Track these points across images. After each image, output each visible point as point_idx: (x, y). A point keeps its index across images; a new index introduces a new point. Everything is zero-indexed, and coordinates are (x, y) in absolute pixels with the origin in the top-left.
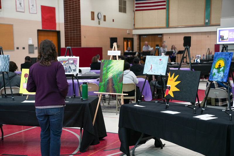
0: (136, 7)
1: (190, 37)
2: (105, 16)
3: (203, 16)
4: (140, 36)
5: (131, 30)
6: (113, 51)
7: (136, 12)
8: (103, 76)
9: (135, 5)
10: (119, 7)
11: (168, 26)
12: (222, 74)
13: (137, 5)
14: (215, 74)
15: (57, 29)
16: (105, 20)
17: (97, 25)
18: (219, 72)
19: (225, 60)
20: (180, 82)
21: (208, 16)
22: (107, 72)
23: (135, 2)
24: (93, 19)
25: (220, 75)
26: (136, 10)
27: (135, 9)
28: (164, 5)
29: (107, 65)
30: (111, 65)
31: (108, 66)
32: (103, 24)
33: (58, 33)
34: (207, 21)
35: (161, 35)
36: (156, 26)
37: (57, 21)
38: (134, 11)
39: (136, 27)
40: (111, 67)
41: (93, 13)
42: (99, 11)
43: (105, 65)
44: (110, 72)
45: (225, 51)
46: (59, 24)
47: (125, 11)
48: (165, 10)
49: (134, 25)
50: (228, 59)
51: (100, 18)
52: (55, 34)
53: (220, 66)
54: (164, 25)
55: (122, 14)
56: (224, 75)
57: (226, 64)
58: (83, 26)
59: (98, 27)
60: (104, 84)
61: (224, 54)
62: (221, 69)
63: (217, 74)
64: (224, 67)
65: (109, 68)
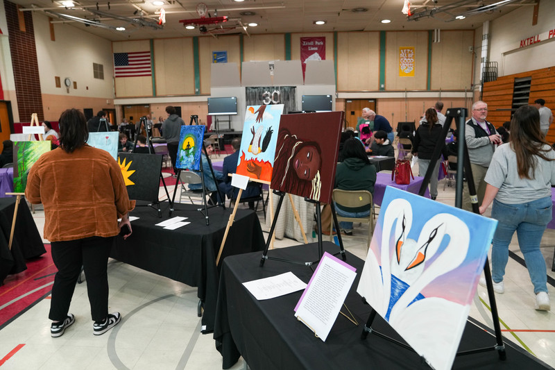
0: (116, 73)
1: (180, 108)
2: (75, 83)
3: (192, 85)
4: (123, 107)
5: (112, 100)
6: (31, 127)
7: (117, 79)
8: (19, 167)
9: (115, 71)
10: (94, 72)
11: (155, 95)
12: (192, 158)
13: (117, 71)
14: (182, 159)
15: (6, 99)
16: (75, 87)
17: (65, 93)
18: (188, 155)
19: (195, 137)
20: (134, 171)
21: (198, 84)
22: (25, 161)
23: (115, 67)
24: (58, 85)
25: (189, 159)
26: (117, 77)
27: (115, 75)
28: (149, 67)
29: (24, 150)
30: (29, 150)
31: (26, 152)
32: (73, 92)
33: (8, 104)
34: (197, 90)
35: (148, 105)
36: (142, 95)
37: (4, 88)
38: (114, 78)
39: (118, 96)
40: (31, 152)
41: (58, 79)
42: (67, 76)
43: (21, 149)
44: (29, 161)
45: (194, 124)
46: (8, 92)
47: (102, 77)
48: (150, 77)
49: (115, 94)
50: (199, 136)
51: (68, 84)
52: (4, 106)
53: (188, 145)
54: (151, 94)
55: (98, 81)
56: (195, 160)
57: (196, 143)
58: (45, 94)
59: (66, 97)
60: (22, 179)
61: (193, 128)
62: (191, 151)
63: (186, 158)
64: (194, 148)
65: (28, 154)
